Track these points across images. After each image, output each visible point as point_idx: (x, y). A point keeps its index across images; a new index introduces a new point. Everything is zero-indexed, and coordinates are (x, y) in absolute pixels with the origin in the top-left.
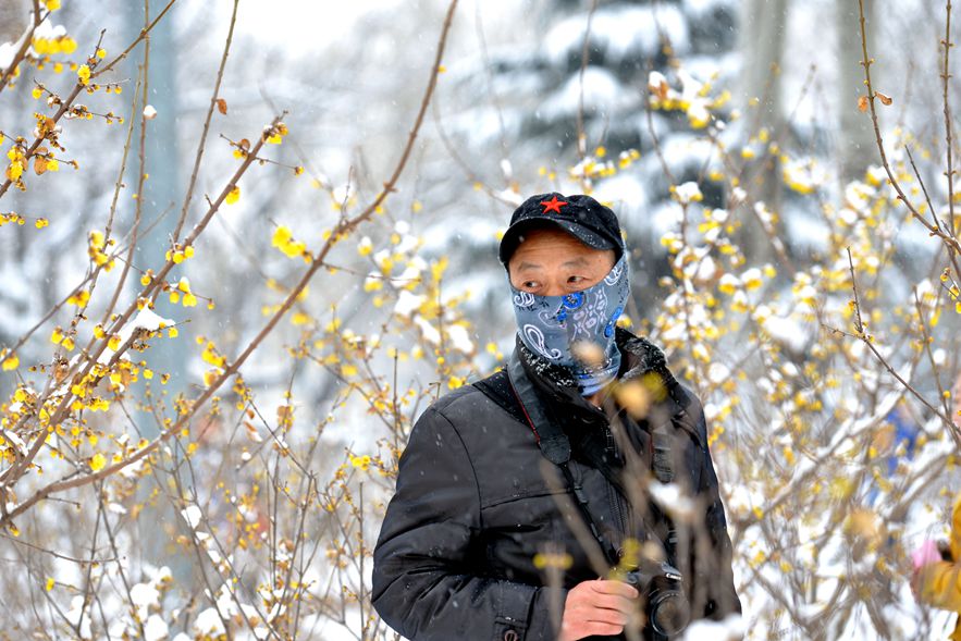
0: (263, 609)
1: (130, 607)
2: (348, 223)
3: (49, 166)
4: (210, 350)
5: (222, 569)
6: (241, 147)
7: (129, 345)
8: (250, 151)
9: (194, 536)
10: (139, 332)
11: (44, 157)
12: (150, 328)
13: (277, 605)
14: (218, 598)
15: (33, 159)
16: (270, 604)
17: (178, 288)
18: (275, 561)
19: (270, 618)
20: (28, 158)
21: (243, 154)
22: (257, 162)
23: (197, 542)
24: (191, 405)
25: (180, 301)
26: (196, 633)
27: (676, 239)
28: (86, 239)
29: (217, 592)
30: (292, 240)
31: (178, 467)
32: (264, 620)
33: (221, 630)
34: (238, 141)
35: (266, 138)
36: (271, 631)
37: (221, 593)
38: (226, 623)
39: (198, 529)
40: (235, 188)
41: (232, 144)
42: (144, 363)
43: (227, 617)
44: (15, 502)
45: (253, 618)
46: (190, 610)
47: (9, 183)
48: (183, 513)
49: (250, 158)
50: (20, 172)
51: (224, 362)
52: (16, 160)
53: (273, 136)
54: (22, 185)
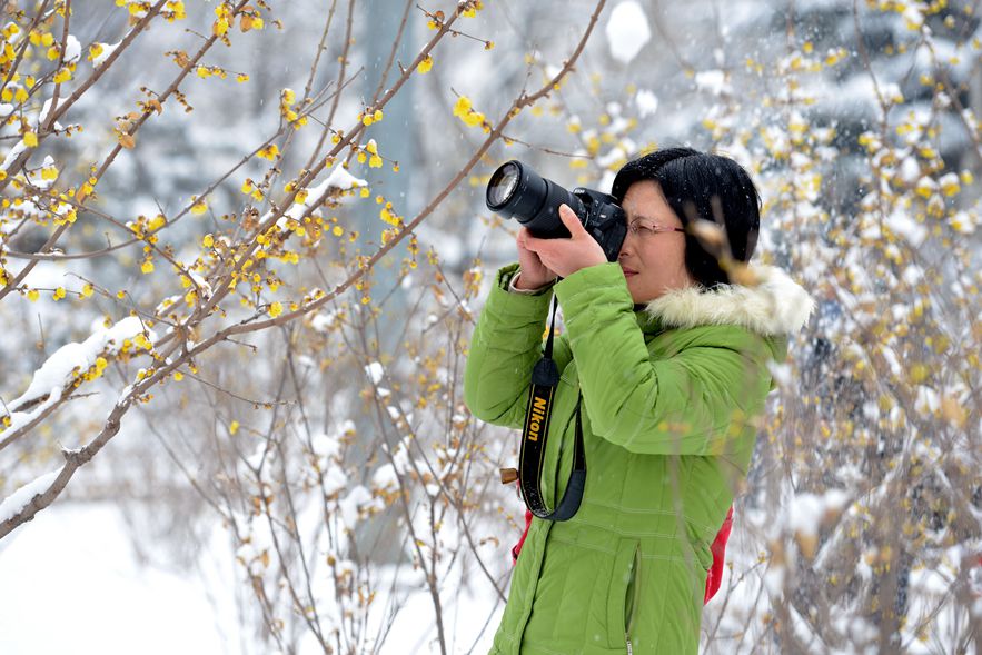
0: (436, 466)
1: (311, 457)
2: (526, 97)
3: (253, 24)
4: (388, 210)
5: (399, 425)
6: (435, 19)
7: (322, 201)
8: (444, 23)
9: (376, 392)
10: (333, 190)
11: (250, 15)
12: (342, 186)
13: (449, 465)
14: (395, 453)
15: (239, 16)
16: (443, 463)
17: (365, 149)
18: (451, 422)
19: (441, 476)
20: (234, 15)
21: (437, 25)
22: (450, 33)
23: (378, 398)
24: (367, 261)
25: (367, 162)
26: (374, 487)
27: (875, 139)
28: (278, 96)
29: (394, 448)
30: (473, 111)
31: (364, 324)
32: (436, 478)
33: (397, 486)
34: (433, 13)
35: (460, 12)
36: (442, 489)
37: (399, 449)
38: (401, 478)
39: (379, 385)
40: (427, 57)
41: (428, 15)
42: (335, 220)
43: (402, 471)
44: (196, 342)
45: (426, 475)
46: (371, 464)
47: (215, 37)
48: (367, 368)
49: (444, 29)
50: (226, 28)
51: (401, 222)
52: (223, 16)
53: (467, 10)
54: (227, 40)
